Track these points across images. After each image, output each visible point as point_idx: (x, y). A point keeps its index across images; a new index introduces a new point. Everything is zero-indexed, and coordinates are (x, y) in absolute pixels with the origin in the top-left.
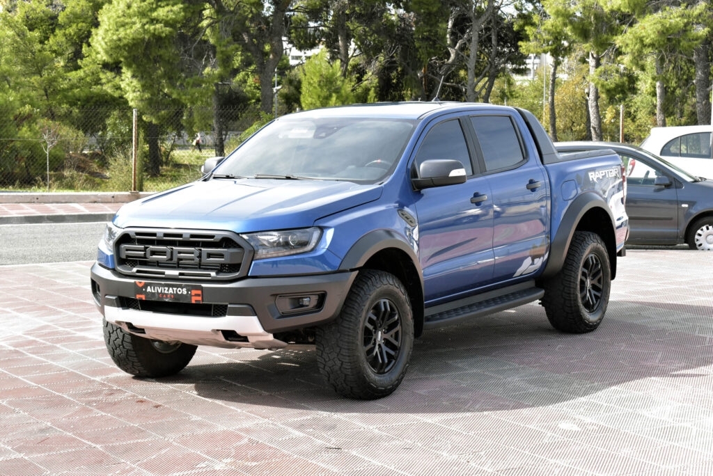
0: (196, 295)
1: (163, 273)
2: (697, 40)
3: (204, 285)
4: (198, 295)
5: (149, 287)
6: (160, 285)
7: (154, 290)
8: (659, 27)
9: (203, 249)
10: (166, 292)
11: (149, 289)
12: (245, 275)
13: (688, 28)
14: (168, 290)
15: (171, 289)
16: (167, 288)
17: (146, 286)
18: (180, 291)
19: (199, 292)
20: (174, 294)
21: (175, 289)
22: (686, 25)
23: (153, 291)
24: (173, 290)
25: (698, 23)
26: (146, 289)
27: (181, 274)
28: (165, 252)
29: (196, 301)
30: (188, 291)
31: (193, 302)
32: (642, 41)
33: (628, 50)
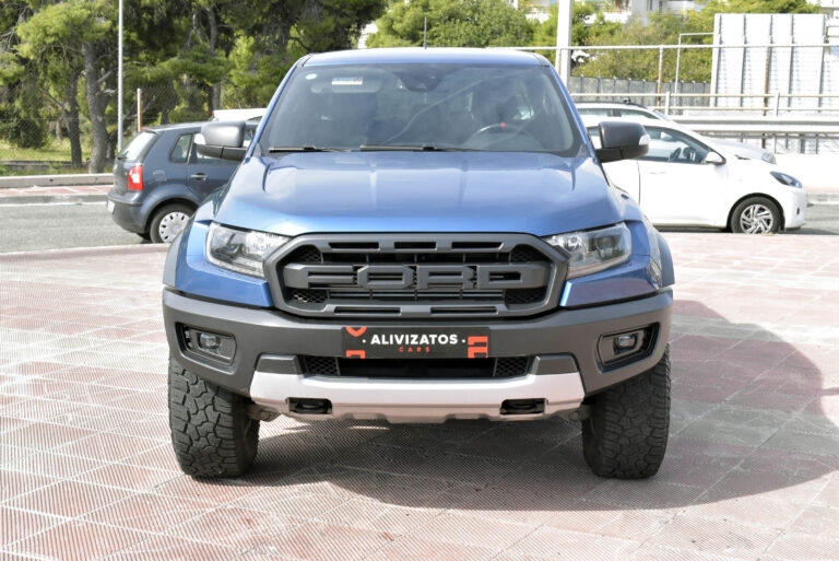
0: (476, 345)
1: (398, 311)
2: (100, 32)
3: (494, 327)
4: (483, 344)
5: (376, 337)
6: (399, 332)
7: (387, 339)
8: (64, 17)
9: (478, 266)
10: (413, 342)
11: (375, 340)
12: (555, 306)
13: (91, 20)
14: (418, 340)
15: (424, 336)
16: (415, 337)
17: (368, 335)
18: (443, 339)
19: (484, 339)
20: (430, 345)
21: (433, 337)
22: (90, 16)
23: (384, 342)
24: (430, 339)
25: (100, 16)
26: (369, 340)
27: (433, 311)
28: (401, 274)
29: (475, 354)
30: (459, 338)
31: (471, 355)
32: (45, 30)
33: (30, 39)
